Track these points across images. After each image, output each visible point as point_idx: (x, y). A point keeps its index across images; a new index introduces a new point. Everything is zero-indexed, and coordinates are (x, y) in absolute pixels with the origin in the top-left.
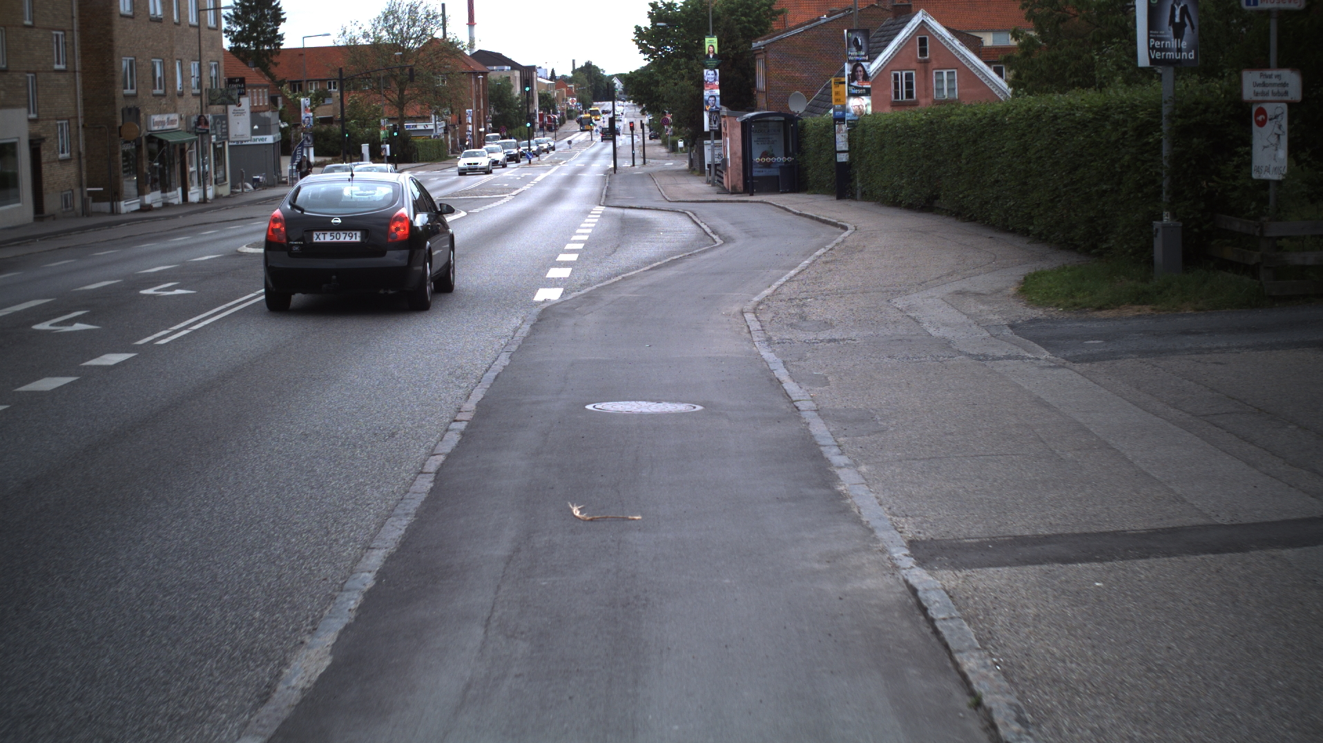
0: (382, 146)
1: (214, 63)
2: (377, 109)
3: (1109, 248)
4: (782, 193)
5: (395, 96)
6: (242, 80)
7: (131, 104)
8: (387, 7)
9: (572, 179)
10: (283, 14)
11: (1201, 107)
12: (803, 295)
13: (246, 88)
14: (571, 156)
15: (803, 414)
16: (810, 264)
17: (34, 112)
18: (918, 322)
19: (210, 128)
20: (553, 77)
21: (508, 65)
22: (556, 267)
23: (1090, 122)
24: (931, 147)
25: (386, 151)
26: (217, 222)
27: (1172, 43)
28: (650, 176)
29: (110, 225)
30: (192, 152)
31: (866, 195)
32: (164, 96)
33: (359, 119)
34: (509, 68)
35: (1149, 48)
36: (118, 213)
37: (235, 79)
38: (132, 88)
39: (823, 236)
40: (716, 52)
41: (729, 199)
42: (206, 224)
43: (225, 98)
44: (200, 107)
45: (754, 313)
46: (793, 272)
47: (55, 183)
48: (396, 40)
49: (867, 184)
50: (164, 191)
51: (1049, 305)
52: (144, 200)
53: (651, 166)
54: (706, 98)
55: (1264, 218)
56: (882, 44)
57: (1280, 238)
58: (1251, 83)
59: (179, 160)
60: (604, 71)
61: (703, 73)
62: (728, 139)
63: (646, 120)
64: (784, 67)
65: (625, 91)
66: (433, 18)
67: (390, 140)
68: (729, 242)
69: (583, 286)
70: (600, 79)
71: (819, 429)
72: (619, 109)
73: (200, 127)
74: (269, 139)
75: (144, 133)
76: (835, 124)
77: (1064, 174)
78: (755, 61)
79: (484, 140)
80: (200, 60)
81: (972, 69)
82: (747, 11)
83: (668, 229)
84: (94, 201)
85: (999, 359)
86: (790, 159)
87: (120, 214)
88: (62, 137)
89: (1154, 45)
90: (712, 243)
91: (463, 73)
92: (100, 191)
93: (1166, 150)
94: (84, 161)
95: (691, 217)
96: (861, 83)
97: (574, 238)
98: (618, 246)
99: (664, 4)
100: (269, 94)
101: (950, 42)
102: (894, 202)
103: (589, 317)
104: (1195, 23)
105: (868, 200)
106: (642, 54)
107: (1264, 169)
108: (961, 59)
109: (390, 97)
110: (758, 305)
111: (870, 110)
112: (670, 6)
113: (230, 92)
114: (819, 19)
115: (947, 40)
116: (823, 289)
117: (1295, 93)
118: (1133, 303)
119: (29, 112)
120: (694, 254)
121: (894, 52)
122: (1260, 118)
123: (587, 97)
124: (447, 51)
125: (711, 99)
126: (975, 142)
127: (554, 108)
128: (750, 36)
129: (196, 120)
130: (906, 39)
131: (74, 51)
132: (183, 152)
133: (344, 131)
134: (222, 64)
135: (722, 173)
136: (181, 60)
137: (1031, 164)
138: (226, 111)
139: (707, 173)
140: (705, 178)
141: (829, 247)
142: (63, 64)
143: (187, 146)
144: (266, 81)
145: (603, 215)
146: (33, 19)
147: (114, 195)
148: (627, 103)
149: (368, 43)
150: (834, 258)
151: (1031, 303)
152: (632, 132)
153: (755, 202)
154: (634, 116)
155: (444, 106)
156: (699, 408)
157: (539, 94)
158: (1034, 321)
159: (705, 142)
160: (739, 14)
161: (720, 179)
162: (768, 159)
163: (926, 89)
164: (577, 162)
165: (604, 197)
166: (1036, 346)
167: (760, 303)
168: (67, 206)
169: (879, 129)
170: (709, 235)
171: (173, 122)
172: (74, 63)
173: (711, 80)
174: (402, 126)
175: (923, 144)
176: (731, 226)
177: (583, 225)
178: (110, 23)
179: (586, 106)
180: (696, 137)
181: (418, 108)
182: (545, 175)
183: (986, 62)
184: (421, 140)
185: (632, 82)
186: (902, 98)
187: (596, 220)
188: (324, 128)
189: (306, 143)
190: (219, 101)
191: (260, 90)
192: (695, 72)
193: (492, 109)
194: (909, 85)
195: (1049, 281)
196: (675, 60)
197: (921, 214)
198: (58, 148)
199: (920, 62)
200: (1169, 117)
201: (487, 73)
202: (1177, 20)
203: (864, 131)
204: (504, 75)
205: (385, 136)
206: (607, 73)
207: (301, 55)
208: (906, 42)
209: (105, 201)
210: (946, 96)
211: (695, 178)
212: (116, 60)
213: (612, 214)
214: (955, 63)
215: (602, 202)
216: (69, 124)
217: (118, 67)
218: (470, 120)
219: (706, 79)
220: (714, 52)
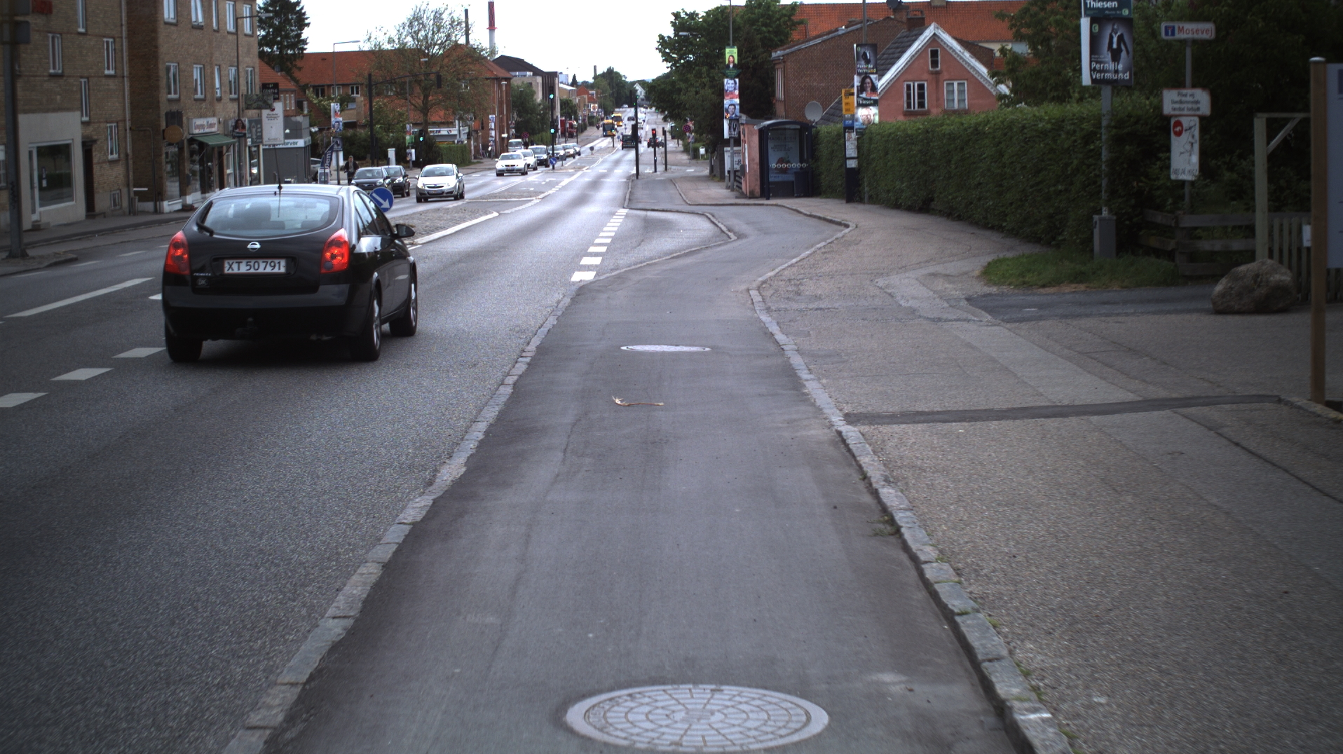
0: (408, 151)
1: (250, 69)
2: (401, 115)
3: (1064, 240)
4: (796, 196)
5: (419, 101)
6: (276, 86)
7: (174, 108)
8: (413, 13)
9: (596, 184)
10: (307, 19)
11: (1132, 119)
12: (801, 277)
13: (280, 93)
15: (786, 353)
16: (811, 254)
17: (86, 115)
18: (892, 297)
19: (246, 132)
20: (574, 83)
21: (530, 71)
22: (588, 256)
23: (1050, 132)
24: (926, 153)
25: (411, 155)
27: (1110, 66)
28: (672, 181)
29: (148, 224)
30: (229, 155)
31: (873, 197)
32: (204, 100)
33: (385, 124)
34: (531, 74)
35: (1091, 70)
36: (161, 213)
37: (269, 84)
38: (175, 93)
39: (827, 233)
40: (736, 62)
41: (746, 203)
43: (260, 103)
44: (237, 112)
45: (758, 290)
46: (794, 261)
47: (105, 183)
48: (421, 45)
49: (873, 189)
50: (204, 192)
51: (1003, 284)
52: (185, 200)
53: (673, 172)
54: (726, 106)
55: (1179, 212)
56: (896, 55)
57: (1196, 228)
58: (1170, 100)
59: (217, 162)
60: (626, 78)
61: (723, 83)
62: (746, 146)
63: (668, 127)
64: (802, 77)
65: (647, 98)
66: (457, 25)
67: (416, 145)
68: (742, 238)
69: (612, 270)
70: (622, 85)
71: (797, 361)
72: (641, 116)
73: (238, 130)
74: (301, 143)
75: (186, 136)
76: (845, 132)
77: (1030, 176)
78: (775, 71)
79: (507, 146)
80: (238, 67)
81: (982, 80)
82: (768, 21)
83: (688, 228)
84: (139, 201)
85: (950, 321)
86: (804, 165)
87: (163, 213)
88: (111, 139)
89: (1095, 68)
90: (727, 239)
91: (486, 79)
92: (145, 191)
93: (1105, 155)
94: (131, 162)
95: (709, 219)
96: (869, 94)
97: (602, 234)
98: (642, 241)
99: (686, 14)
100: (295, 98)
101: (961, 54)
103: (619, 293)
104: (1130, 49)
106: (665, 63)
107: (1181, 171)
108: (971, 71)
109: (414, 102)
110: (762, 284)
111: (877, 119)
112: (693, 16)
113: (265, 97)
114: (837, 30)
115: (958, 52)
116: (818, 272)
117: (1205, 109)
118: (1072, 282)
119: (82, 116)
120: (711, 247)
121: (906, 64)
122: (1178, 129)
123: (609, 103)
124: (471, 57)
125: (730, 107)
126: (962, 149)
127: (576, 113)
128: (770, 45)
129: (233, 124)
130: (918, 51)
131: (123, 58)
132: (221, 155)
134: (257, 70)
135: (741, 178)
136: (220, 66)
137: (1006, 169)
138: (260, 115)
139: (727, 179)
140: (725, 184)
141: (829, 241)
142: (112, 70)
143: (225, 148)
144: (292, 85)
145: (627, 216)
146: (86, 27)
147: (158, 195)
148: (649, 110)
149: (393, 48)
150: (831, 249)
151: (990, 282)
153: (772, 205)
154: (656, 123)
155: (468, 112)
156: (707, 349)
157: (561, 100)
158: (988, 295)
159: (725, 149)
160: (760, 24)
161: (739, 184)
162: (784, 165)
163: (938, 100)
164: (599, 168)
165: (627, 200)
166: (983, 312)
167: (764, 282)
168: (115, 205)
169: (884, 137)
170: (725, 233)
171: (211, 126)
172: (123, 70)
173: (731, 90)
174: (427, 132)
175: (920, 151)
176: (746, 224)
177: (605, 229)
178: (154, 31)
179: (608, 113)
180: (717, 145)
181: (442, 113)
182: (568, 180)
184: (445, 145)
185: (655, 88)
186: (914, 108)
187: (619, 223)
188: (350, 132)
190: (255, 105)
191: (289, 95)
193: (515, 115)
194: (921, 96)
195: (1008, 266)
196: (697, 68)
197: (918, 215)
198: (108, 150)
199: (932, 73)
200: (1108, 127)
201: (509, 79)
202: (1115, 46)
203: (871, 139)
204: (526, 81)
205: (410, 141)
206: (629, 80)
207: (324, 59)
208: (918, 53)
209: (148, 201)
210: (956, 106)
211: (716, 184)
212: (161, 67)
213: (636, 216)
214: (965, 74)
215: (625, 205)
216: (118, 126)
217: (162, 73)
218: (492, 126)
219: (726, 88)
220: (734, 62)
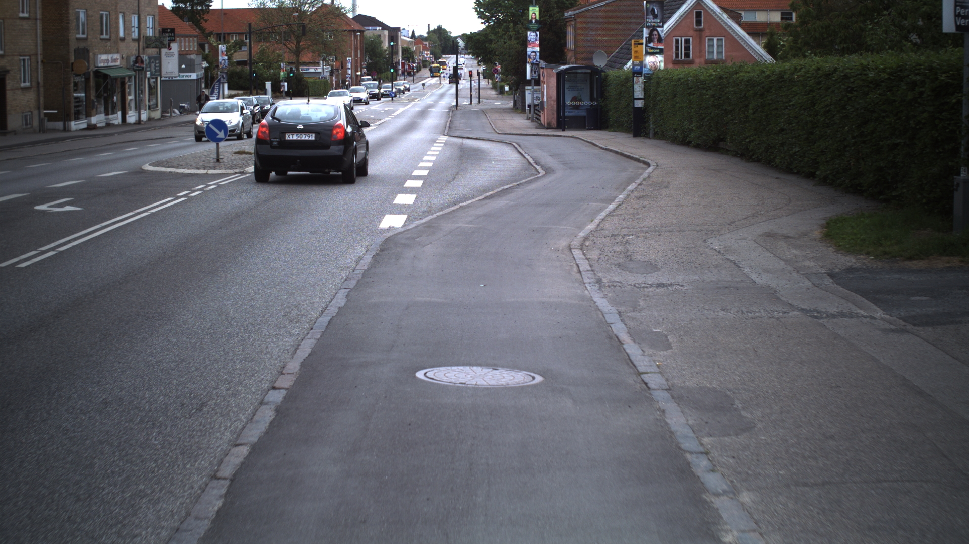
0: (282, 84)
1: (150, 17)
2: (279, 56)
4: (587, 130)
5: (293, 46)
6: (173, 30)
7: (82, 45)
9: (423, 113)
13: (176, 37)
14: (424, 95)
15: (655, 395)
16: (626, 199)
18: (739, 267)
19: (145, 66)
20: (413, 36)
21: (380, 26)
22: (403, 193)
23: (883, 82)
24: (720, 98)
25: (284, 87)
26: (142, 140)
28: (484, 112)
29: (57, 140)
30: (131, 85)
31: (658, 134)
32: (109, 40)
33: (266, 62)
34: (381, 28)
35: (955, 16)
36: (69, 131)
37: (167, 29)
38: (83, 33)
39: (630, 170)
40: (538, 18)
41: (546, 134)
42: (133, 141)
43: (159, 44)
44: (137, 50)
45: (581, 249)
46: (611, 207)
47: (17, 106)
48: (295, 4)
49: (659, 126)
50: (107, 114)
51: (859, 252)
52: (90, 121)
53: (485, 105)
54: (529, 53)
59: (119, 90)
60: (451, 33)
61: (526, 35)
62: (545, 86)
63: (481, 70)
64: (589, 32)
65: (466, 47)
67: (288, 79)
68: (550, 173)
69: (424, 214)
70: (448, 38)
71: (677, 421)
72: (461, 61)
73: (138, 66)
74: (194, 76)
75: (92, 68)
76: (634, 77)
77: (854, 127)
78: (566, 27)
79: (360, 81)
80: (139, 14)
81: (736, 37)
83: (499, 158)
84: (49, 121)
85: (834, 316)
86: (594, 103)
87: (71, 131)
88: (24, 70)
89: (960, 13)
90: (536, 173)
91: (345, 31)
92: (55, 113)
94: (42, 89)
95: (516, 148)
96: (656, 43)
97: (421, 165)
98: (457, 174)
100: (198, 42)
101: (720, 16)
102: (683, 140)
103: (428, 249)
105: (659, 139)
106: (480, 20)
108: (728, 29)
109: (289, 47)
110: (584, 241)
111: (662, 66)
113: (162, 38)
115: (718, 14)
116: (641, 225)
118: (941, 255)
120: (522, 184)
121: (676, 22)
123: (438, 51)
124: (334, 13)
125: (532, 54)
126: (762, 95)
127: (413, 58)
128: (563, 8)
129: (134, 60)
130: (685, 12)
131: (36, 3)
132: (123, 84)
133: (251, 72)
134: (158, 18)
135: (540, 112)
136: (124, 13)
137: (819, 117)
138: (160, 53)
139: (528, 112)
140: (526, 115)
141: (638, 181)
142: (27, 13)
143: (127, 79)
144: (196, 32)
145: (446, 144)
147: (66, 116)
148: (467, 56)
149: (274, 7)
150: (644, 194)
152: (471, 78)
154: (472, 67)
155: (330, 54)
156: (538, 379)
157: (402, 48)
158: (850, 270)
159: (526, 87)
161: (538, 117)
162: (577, 103)
163: (700, 52)
164: (428, 100)
165: (447, 128)
166: (865, 301)
167: (586, 238)
168: (26, 124)
169: (672, 82)
170: (532, 166)
171: (115, 60)
172: (36, 13)
173: (533, 40)
174: (298, 69)
175: (713, 96)
176: (550, 157)
177: (429, 153)
179: (437, 58)
180: (518, 83)
181: (310, 55)
182: (403, 110)
183: (749, 34)
184: (311, 80)
185: (470, 39)
186: (681, 58)
187: (440, 149)
188: (237, 68)
189: (222, 79)
190: (154, 45)
191: (191, 39)
192: (520, 34)
193: (367, 58)
194: (687, 48)
195: (852, 227)
196: (505, 24)
197: (707, 153)
198: (21, 79)
199: (696, 30)
201: (364, 31)
203: (658, 83)
204: (377, 33)
205: (284, 76)
206: (453, 35)
207: (225, 14)
208: (686, 14)
209: (58, 121)
210: (715, 57)
211: (518, 115)
212: (71, 11)
213: (454, 144)
214: (723, 32)
215: (446, 132)
216: (30, 59)
217: (72, 17)
218: (349, 65)
219: (529, 39)
220: (535, 18)
